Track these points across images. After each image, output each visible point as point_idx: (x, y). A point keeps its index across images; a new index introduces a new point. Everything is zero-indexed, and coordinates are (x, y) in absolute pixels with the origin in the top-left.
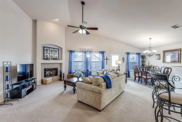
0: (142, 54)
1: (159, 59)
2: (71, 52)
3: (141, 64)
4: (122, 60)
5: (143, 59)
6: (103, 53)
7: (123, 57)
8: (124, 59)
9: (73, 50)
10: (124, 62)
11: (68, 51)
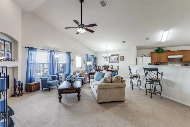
1: (107, 60)
2: (31, 49)
5: (96, 60)
6: (69, 53)
8: (84, 60)
9: (34, 47)
11: (26, 47)
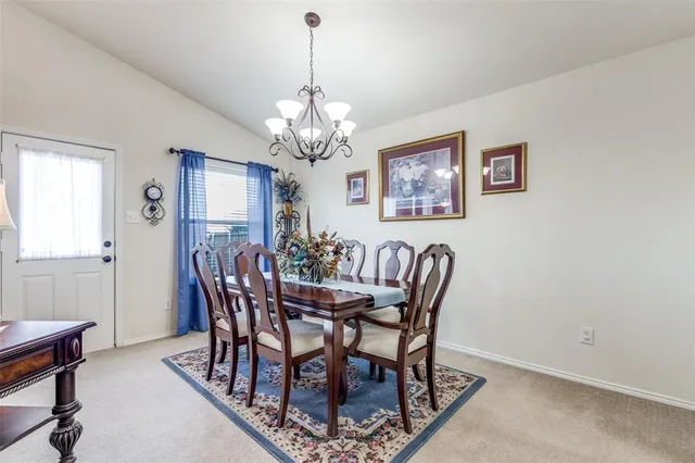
0: (279, 175)
1: (362, 201)
3: (276, 232)
4: (141, 202)
5: (289, 201)
7: (149, 179)
8: (154, 193)
10: (154, 221)
